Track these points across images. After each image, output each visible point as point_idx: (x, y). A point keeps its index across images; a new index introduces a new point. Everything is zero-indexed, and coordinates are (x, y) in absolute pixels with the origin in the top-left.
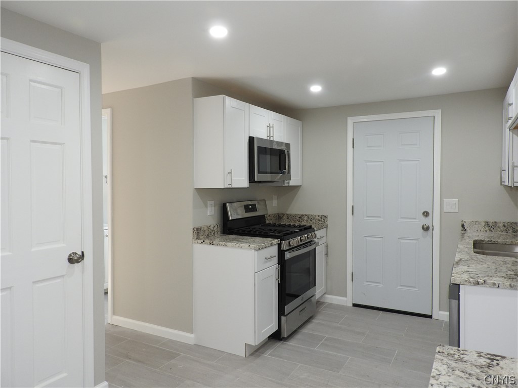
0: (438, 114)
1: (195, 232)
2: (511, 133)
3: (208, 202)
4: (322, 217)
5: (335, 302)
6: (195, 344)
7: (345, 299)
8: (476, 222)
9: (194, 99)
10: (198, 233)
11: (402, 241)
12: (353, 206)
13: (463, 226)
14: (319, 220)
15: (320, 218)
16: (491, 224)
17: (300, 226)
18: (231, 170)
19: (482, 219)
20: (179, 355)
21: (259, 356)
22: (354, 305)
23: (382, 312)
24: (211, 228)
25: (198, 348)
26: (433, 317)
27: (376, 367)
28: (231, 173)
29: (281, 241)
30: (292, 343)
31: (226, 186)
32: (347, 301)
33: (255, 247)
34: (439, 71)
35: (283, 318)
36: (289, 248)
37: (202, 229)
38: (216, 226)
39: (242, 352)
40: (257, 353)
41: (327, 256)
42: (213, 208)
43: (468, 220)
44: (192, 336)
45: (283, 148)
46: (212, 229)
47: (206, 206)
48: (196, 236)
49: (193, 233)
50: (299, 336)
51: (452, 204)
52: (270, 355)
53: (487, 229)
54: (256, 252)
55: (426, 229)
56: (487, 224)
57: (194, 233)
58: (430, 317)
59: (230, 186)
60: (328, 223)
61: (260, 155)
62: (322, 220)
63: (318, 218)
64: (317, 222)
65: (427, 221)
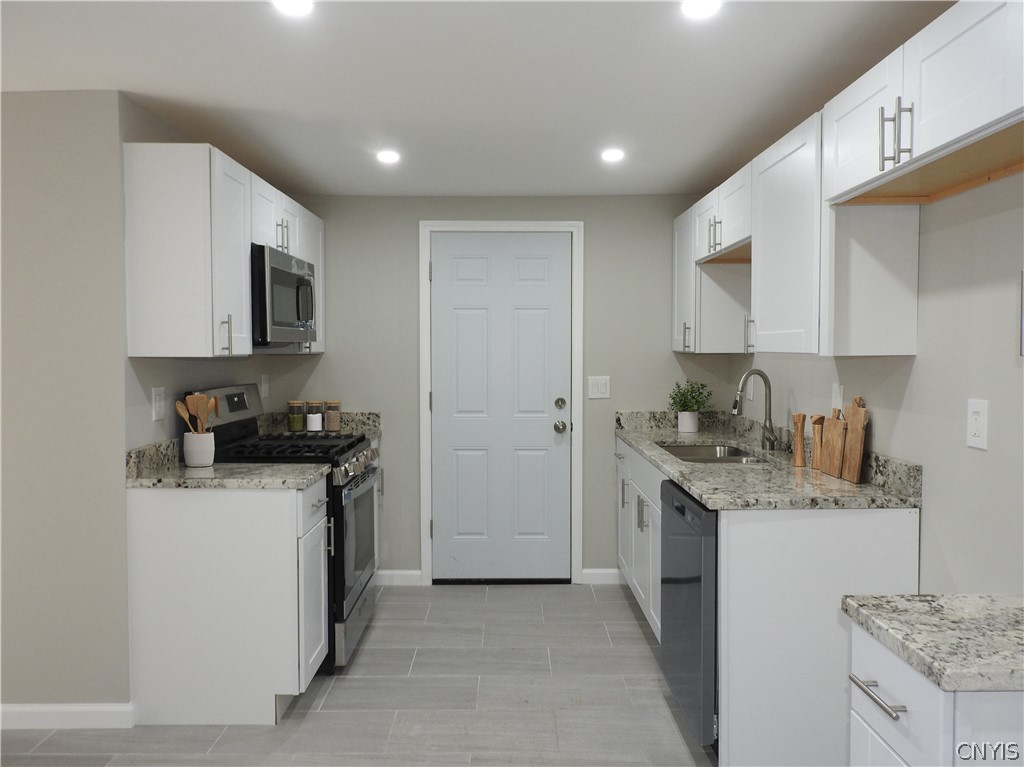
0: (577, 227)
1: (132, 460)
2: (699, 269)
3: (153, 389)
4: (371, 417)
5: (397, 583)
6: (136, 726)
7: (418, 572)
8: (637, 413)
9: (125, 144)
10: (139, 462)
11: (520, 453)
12: (431, 393)
13: (618, 420)
14: (364, 423)
15: (365, 420)
16: (658, 416)
17: (350, 436)
18: (230, 316)
19: (645, 409)
20: (108, 759)
21: (303, 716)
22: (436, 582)
23: (487, 587)
24: (162, 449)
25: (145, 734)
26: (573, 581)
27: (532, 684)
28: (229, 322)
29: (333, 467)
30: (356, 675)
31: (218, 353)
32: (422, 577)
33: (298, 484)
34: (613, 156)
35: (339, 627)
36: (346, 481)
37: (147, 453)
38: (171, 446)
39: (267, 716)
40: (296, 711)
41: (382, 494)
42: (163, 403)
43: (625, 410)
44: (128, 707)
45: (304, 272)
46: (164, 452)
47: (150, 400)
48: (135, 469)
49: (128, 463)
50: (363, 659)
51: (601, 385)
52: (324, 707)
53: (653, 424)
54: (300, 494)
55: (560, 429)
56: (653, 415)
57: (131, 464)
58: (568, 581)
59: (226, 353)
60: (382, 427)
61: (275, 286)
62: (371, 422)
63: (361, 418)
64: (359, 428)
65: (561, 416)
